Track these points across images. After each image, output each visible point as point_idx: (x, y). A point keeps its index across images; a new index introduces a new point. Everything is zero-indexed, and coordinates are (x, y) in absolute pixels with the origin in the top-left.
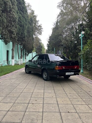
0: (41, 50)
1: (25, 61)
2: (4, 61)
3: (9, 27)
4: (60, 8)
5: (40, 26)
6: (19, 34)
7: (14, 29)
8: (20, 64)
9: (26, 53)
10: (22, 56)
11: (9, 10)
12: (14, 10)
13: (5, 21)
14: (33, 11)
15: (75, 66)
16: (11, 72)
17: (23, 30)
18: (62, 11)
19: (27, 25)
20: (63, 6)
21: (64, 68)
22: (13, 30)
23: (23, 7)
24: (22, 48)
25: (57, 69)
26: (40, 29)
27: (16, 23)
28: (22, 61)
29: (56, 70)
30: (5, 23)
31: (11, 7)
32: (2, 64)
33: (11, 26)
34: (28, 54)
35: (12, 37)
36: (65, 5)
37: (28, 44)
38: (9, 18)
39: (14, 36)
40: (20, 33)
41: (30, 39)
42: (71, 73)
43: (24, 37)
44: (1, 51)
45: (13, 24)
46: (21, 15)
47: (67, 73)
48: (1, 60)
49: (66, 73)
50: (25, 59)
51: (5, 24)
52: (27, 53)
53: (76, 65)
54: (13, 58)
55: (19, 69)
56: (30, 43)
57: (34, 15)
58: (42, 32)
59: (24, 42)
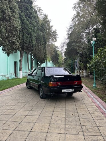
0: (58, 59)
2: (12, 73)
3: (10, 37)
4: (76, 10)
5: (54, 32)
6: (26, 43)
7: (16, 39)
9: (39, 63)
10: (33, 67)
11: (7, 18)
12: (14, 18)
13: (4, 31)
14: (46, 15)
15: (75, 82)
16: (12, 87)
17: (31, 38)
18: (78, 13)
19: (35, 33)
20: (79, 7)
21: (59, 84)
22: (14, 40)
23: (30, 13)
24: (32, 58)
25: (51, 85)
26: (55, 35)
27: (17, 32)
29: (50, 87)
30: (4, 33)
31: (11, 15)
32: (9, 77)
33: (12, 35)
34: (41, 64)
35: (13, 48)
36: (82, 6)
38: (9, 27)
39: (15, 46)
40: (28, 42)
41: (41, 48)
42: (70, 90)
43: (33, 46)
44: (7, 62)
45: (14, 33)
46: (29, 21)
47: (64, 90)
48: (8, 73)
49: (62, 91)
51: (4, 35)
53: (77, 80)
54: (20, 70)
55: (23, 83)
56: (40, 53)
57: (48, 19)
58: (57, 38)
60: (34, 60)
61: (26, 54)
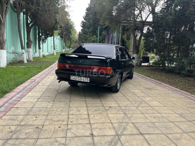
0: (70, 33)
1: (39, 52)
8: (26, 62)
9: (41, 37)
10: (30, 41)
24: (29, 22)
28: (31, 54)
34: (46, 38)
37: (46, 12)
47: (73, 77)
50: (40, 48)
52: (43, 37)
56: (49, 10)
59: (33, 7)
60: (32, 26)
61: (15, 11)
